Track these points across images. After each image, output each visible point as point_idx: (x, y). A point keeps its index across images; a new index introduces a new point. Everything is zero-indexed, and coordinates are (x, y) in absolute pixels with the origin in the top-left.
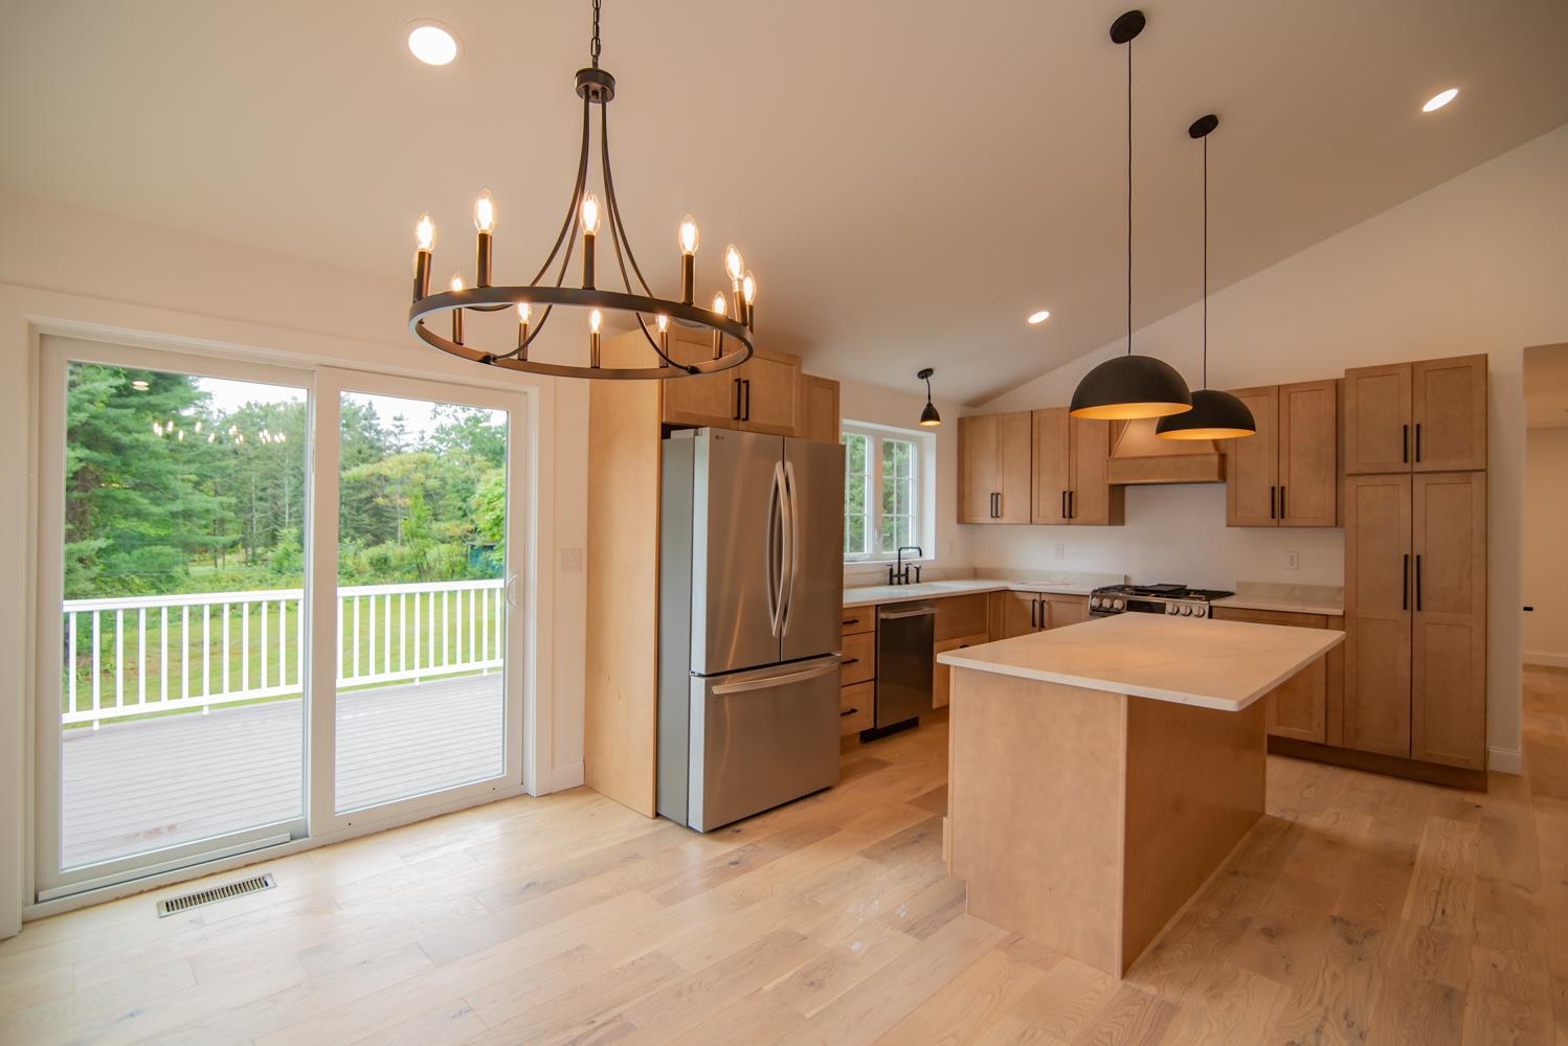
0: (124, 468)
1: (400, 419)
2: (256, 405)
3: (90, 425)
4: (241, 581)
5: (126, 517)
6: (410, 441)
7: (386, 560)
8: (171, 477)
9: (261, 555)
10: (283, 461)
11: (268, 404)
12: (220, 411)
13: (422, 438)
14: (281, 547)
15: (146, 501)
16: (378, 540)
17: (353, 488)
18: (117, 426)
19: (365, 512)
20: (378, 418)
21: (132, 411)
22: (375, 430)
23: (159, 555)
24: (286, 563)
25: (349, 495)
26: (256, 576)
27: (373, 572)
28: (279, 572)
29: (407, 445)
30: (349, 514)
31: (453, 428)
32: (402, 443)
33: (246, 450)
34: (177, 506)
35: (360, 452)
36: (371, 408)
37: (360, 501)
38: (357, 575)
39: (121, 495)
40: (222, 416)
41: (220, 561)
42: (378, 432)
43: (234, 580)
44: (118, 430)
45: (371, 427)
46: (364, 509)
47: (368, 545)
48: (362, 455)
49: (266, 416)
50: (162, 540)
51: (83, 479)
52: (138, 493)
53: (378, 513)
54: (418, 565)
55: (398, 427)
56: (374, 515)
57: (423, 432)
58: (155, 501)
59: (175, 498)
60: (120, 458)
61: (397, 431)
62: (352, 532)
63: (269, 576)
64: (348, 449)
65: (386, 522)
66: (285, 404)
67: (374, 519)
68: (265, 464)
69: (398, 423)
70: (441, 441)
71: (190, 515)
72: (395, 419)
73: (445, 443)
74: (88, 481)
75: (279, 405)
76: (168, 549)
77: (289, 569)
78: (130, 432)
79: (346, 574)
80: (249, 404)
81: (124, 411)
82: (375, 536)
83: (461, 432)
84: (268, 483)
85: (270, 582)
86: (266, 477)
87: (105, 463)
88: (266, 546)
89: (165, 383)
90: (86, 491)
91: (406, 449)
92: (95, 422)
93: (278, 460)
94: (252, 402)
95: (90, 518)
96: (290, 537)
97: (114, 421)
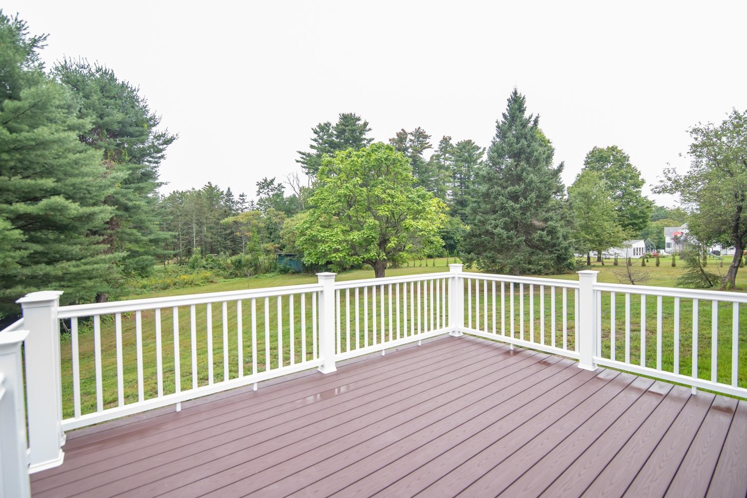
0: (129, 219)
1: (243, 196)
2: (177, 192)
3: (114, 197)
4: (177, 272)
5: (130, 242)
6: (247, 206)
7: (240, 262)
8: (149, 223)
9: (184, 260)
10: (192, 217)
11: (182, 192)
12: (162, 196)
13: (252, 205)
14: (194, 256)
15: (140, 234)
16: (234, 253)
17: (223, 228)
18: (126, 198)
19: (228, 239)
20: (233, 196)
21: (132, 190)
22: (231, 202)
23: (146, 260)
24: (196, 264)
25: (221, 232)
26: (184, 270)
27: (234, 267)
28: (193, 268)
29: (246, 208)
30: (222, 240)
31: (266, 199)
32: (244, 207)
33: (176, 212)
34: (152, 237)
35: (225, 212)
36: (229, 191)
37: (226, 234)
38: (227, 269)
39: (128, 231)
40: (163, 198)
41: (166, 263)
42: (233, 202)
43: (174, 272)
44: (126, 200)
45: (229, 200)
46: (228, 238)
47: (231, 255)
48: (226, 213)
49: (182, 197)
50: (146, 253)
51: (112, 224)
52: (136, 230)
53: (234, 240)
54: (255, 264)
55: (242, 200)
56: (232, 241)
57: (252, 202)
58: (143, 234)
59: (151, 233)
60: (128, 213)
61: (241, 201)
62: (223, 249)
63: (189, 270)
64: (220, 211)
65: (237, 244)
66: (190, 192)
67: (232, 243)
68: (184, 218)
69: (241, 198)
70: (261, 205)
71: (158, 241)
72: (240, 196)
73: (263, 207)
74: (114, 225)
75: (187, 192)
76: (150, 257)
77: (197, 266)
78: (132, 201)
79: (222, 268)
80: (174, 192)
81: (129, 190)
82: (233, 251)
83: (271, 201)
84: (186, 227)
85: (189, 273)
86: (185, 224)
87: (121, 216)
88: (186, 256)
89: (146, 178)
90: (113, 230)
91: (246, 210)
92: (116, 196)
93: (190, 216)
94: (176, 191)
95: (115, 243)
96: (198, 252)
97: (124, 195)
